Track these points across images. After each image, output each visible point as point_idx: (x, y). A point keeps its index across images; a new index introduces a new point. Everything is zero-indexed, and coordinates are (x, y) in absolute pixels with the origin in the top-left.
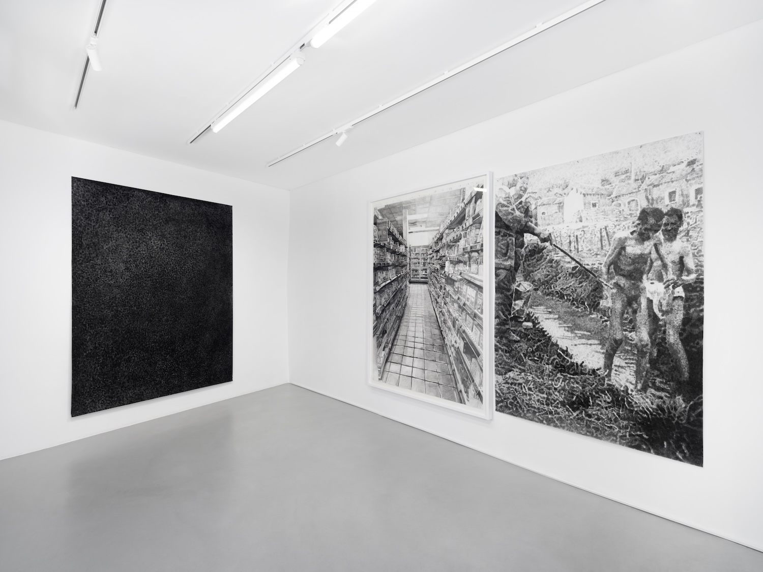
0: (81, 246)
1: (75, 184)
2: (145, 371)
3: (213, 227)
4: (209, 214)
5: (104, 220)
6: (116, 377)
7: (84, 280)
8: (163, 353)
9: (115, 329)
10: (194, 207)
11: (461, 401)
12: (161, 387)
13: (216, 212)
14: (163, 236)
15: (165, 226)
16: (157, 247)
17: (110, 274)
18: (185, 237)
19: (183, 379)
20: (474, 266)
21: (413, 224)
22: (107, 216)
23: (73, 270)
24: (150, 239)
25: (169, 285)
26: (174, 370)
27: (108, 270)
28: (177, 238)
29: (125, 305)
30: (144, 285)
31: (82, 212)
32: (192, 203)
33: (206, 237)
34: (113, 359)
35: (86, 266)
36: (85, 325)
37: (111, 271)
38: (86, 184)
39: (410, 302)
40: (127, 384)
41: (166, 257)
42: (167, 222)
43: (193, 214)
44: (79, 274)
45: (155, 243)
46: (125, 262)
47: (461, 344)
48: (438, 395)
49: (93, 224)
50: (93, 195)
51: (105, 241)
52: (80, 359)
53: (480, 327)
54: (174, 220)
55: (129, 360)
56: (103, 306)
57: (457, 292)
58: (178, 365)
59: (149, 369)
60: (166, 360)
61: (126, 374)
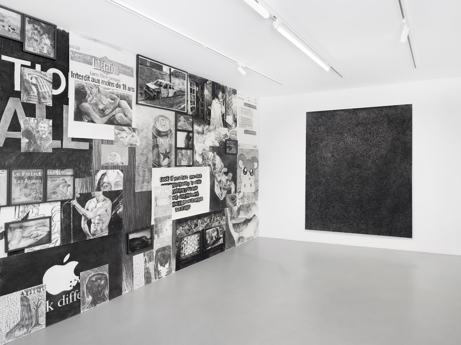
0: (310, 145)
1: (308, 116)
2: (343, 215)
3: (393, 123)
4: (390, 114)
5: (321, 131)
6: (326, 215)
7: (311, 162)
8: (354, 207)
9: (326, 189)
10: (377, 112)
12: (353, 227)
13: (396, 112)
14: (355, 135)
15: (356, 128)
16: (351, 142)
17: (323, 159)
18: (370, 133)
19: (369, 226)
22: (322, 129)
23: (306, 158)
24: (346, 138)
25: (358, 165)
26: (362, 218)
27: (323, 157)
28: (364, 135)
29: (331, 176)
30: (342, 165)
31: (310, 128)
32: (376, 110)
33: (387, 131)
34: (325, 205)
35: (312, 156)
36: (312, 185)
38: (312, 115)
40: (333, 220)
41: (356, 147)
42: (357, 125)
43: (377, 117)
44: (309, 160)
45: (349, 139)
46: (332, 152)
49: (315, 134)
50: (316, 119)
51: (321, 142)
52: (310, 202)
54: (362, 123)
55: (334, 207)
56: (320, 176)
58: (366, 216)
59: (346, 214)
60: (356, 211)
61: (332, 214)
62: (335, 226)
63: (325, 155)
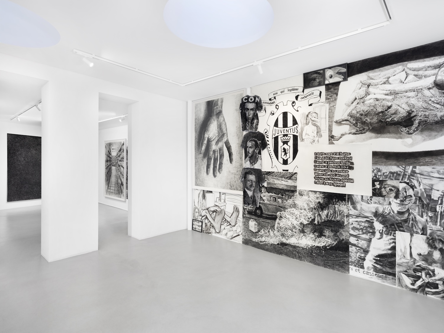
0: (10, 153)
1: (8, 135)
2: (30, 191)
6: (21, 192)
7: (11, 163)
11: (121, 198)
12: (36, 196)
14: (36, 150)
20: (123, 162)
21: (113, 149)
22: (18, 144)
23: (8, 160)
30: (30, 165)
31: (10, 143)
34: (20, 186)
35: (12, 159)
36: (11, 176)
37: (19, 160)
38: (11, 135)
39: (112, 171)
40: (24, 194)
44: (9, 162)
46: (24, 158)
47: (121, 183)
48: (117, 197)
49: (13, 147)
50: (14, 138)
51: (17, 152)
52: (10, 186)
53: (123, 177)
55: (25, 187)
56: (17, 171)
57: (120, 169)
59: (32, 190)
60: (37, 188)
61: (24, 191)
62: (25, 197)
63: (20, 159)
